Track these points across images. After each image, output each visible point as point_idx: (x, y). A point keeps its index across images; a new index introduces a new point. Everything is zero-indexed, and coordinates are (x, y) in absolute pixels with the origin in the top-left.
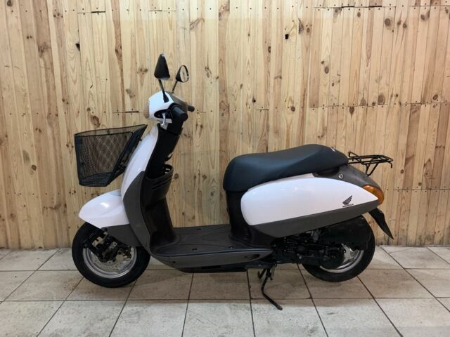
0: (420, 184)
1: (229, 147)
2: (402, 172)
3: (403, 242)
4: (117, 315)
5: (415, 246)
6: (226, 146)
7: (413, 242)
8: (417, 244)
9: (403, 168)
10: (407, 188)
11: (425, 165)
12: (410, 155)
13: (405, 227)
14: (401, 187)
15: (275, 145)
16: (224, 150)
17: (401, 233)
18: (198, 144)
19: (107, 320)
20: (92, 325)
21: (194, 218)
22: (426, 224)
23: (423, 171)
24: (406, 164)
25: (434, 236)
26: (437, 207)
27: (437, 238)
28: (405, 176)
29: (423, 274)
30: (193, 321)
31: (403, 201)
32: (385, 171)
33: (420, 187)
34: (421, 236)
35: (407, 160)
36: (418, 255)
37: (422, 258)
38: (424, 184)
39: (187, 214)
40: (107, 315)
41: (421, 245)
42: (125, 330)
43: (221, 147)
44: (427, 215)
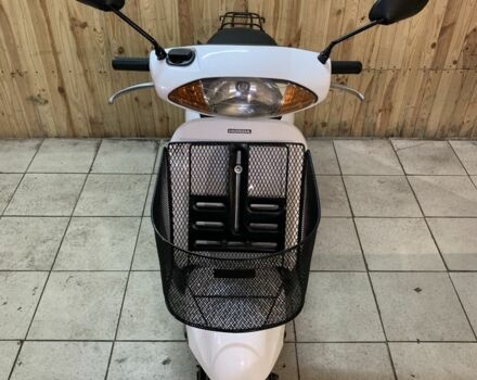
0: (455, 62)
1: (192, 9)
2: (433, 46)
3: (421, 134)
4: (61, 236)
5: (434, 138)
6: (188, 9)
7: (432, 134)
8: (438, 136)
9: (436, 41)
10: (437, 67)
11: (467, 37)
12: (450, 22)
13: (425, 117)
14: (429, 67)
15: (259, 7)
16: (184, 13)
17: (419, 123)
18: (147, 5)
19: (50, 243)
20: (34, 247)
21: (151, 104)
22: (453, 112)
23: (463, 44)
24: (441, 35)
25: (460, 127)
26: (472, 93)
27: (465, 129)
28: (437, 51)
29: (425, 182)
30: (145, 244)
31: (429, 84)
32: (410, 44)
33: (454, 66)
34: (444, 127)
35: (443, 30)
36: (432, 153)
37: (434, 159)
38: (461, 63)
39: (141, 99)
40: (51, 236)
41: (442, 138)
42: (71, 255)
43: (180, 9)
44: (456, 102)
